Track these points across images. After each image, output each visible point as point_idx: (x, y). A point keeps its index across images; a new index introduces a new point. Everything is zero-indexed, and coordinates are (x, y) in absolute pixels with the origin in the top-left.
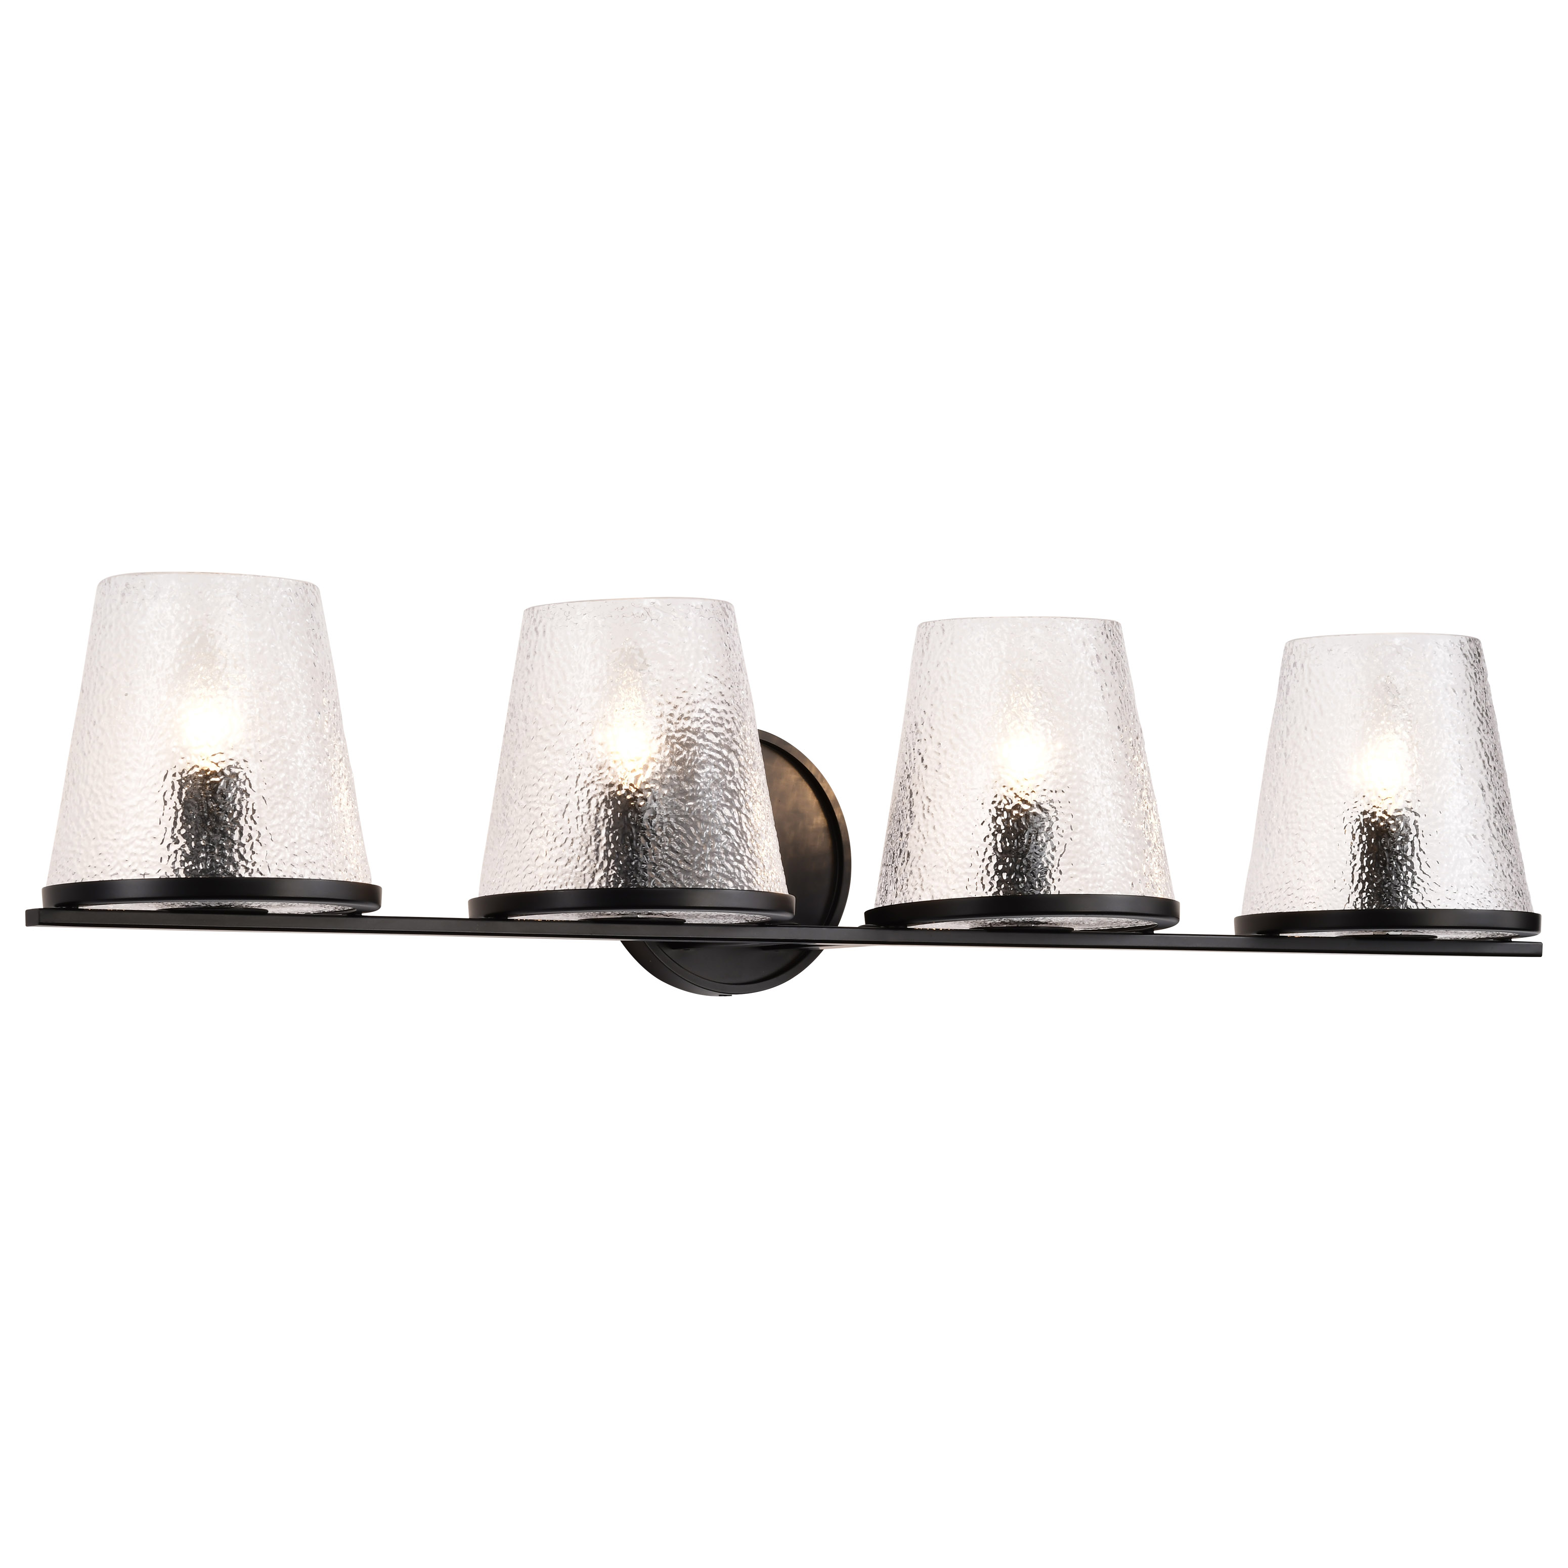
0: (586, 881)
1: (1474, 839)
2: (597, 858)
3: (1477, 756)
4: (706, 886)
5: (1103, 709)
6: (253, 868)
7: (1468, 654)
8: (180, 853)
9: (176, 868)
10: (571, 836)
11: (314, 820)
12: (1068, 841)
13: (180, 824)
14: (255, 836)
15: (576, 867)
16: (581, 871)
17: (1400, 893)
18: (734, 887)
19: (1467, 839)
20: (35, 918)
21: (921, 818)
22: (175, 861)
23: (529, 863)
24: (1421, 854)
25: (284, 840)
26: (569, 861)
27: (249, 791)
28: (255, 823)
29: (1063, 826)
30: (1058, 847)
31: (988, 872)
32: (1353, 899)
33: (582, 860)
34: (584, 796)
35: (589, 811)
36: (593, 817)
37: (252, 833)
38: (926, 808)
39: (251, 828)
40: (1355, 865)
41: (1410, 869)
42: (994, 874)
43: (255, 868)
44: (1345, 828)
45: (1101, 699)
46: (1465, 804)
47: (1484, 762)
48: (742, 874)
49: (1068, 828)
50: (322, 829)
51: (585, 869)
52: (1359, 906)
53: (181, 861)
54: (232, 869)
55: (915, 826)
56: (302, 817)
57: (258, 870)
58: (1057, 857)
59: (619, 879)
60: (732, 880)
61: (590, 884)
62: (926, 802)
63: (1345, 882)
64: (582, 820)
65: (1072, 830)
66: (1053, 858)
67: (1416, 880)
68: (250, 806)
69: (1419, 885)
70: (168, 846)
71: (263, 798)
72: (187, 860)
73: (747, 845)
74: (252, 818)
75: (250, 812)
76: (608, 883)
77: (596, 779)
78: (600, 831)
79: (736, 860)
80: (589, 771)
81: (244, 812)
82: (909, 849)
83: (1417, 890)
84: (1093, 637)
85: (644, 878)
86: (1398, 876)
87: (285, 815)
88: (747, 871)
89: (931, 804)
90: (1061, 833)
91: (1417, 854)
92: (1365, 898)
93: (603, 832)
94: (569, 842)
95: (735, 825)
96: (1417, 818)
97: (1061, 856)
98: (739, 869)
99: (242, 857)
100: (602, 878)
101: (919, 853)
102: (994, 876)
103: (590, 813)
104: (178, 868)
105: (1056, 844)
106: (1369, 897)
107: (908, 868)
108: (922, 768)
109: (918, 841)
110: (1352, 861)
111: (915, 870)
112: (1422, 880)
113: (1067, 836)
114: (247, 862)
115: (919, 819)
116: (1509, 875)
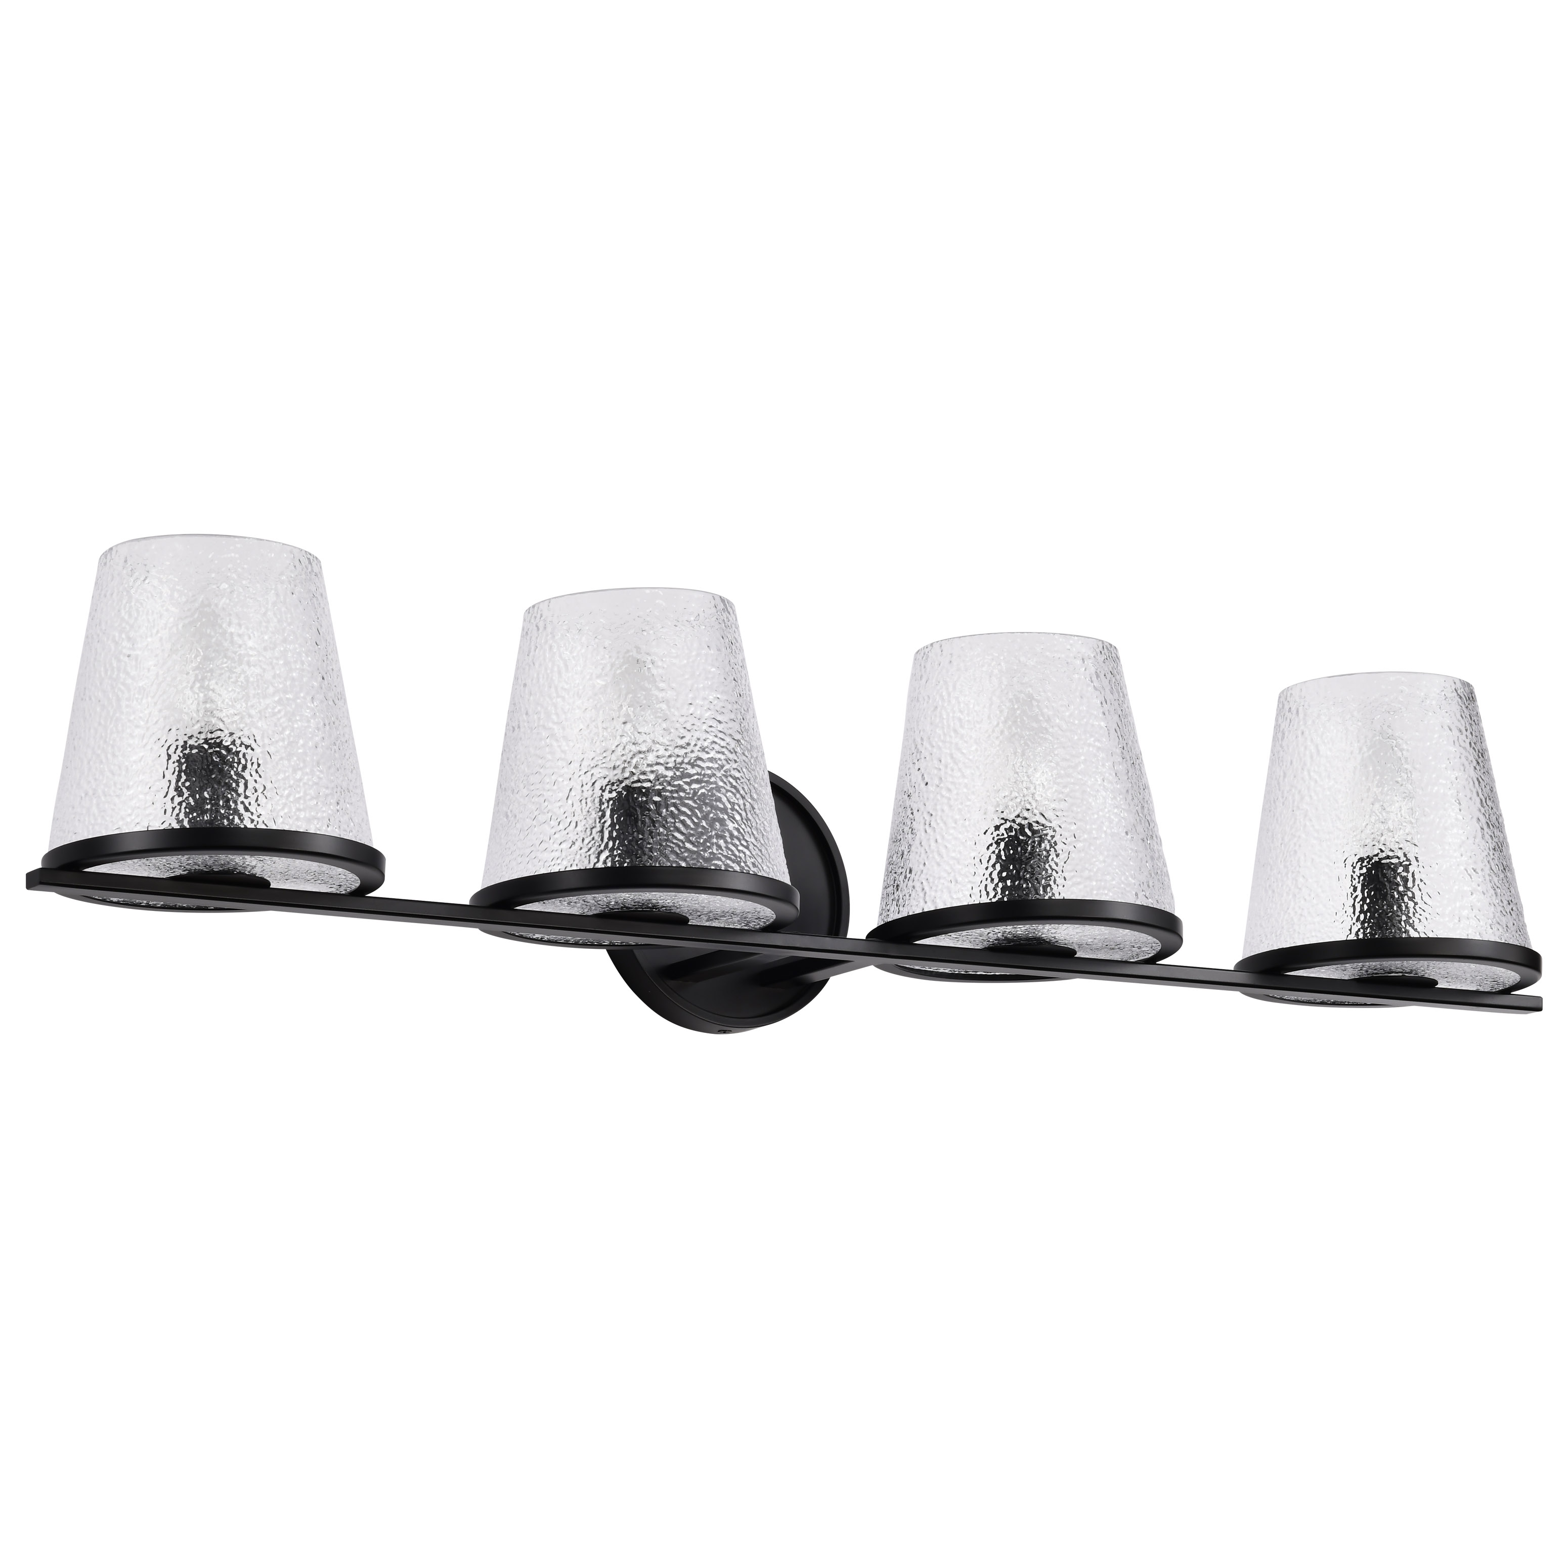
0: (591, 862)
1: (1474, 873)
2: (602, 840)
3: (1475, 794)
4: (713, 867)
5: (1103, 724)
6: (259, 819)
7: (1462, 696)
8: (184, 805)
9: (180, 819)
10: (574, 819)
11: (320, 778)
12: (1071, 848)
13: (184, 777)
14: (260, 790)
15: (581, 849)
16: (586, 852)
17: (1403, 923)
18: (740, 870)
19: (1467, 872)
20: (36, 880)
21: (923, 833)
22: (179, 813)
23: (532, 848)
24: (1422, 885)
25: (289, 796)
26: (574, 843)
27: (254, 745)
28: (260, 776)
29: (1065, 834)
30: (1062, 854)
31: (992, 880)
32: (1355, 929)
33: (586, 841)
34: (587, 779)
35: (594, 793)
36: (597, 800)
37: (257, 786)
38: (927, 823)
39: (256, 781)
40: (1357, 896)
41: (1412, 899)
42: (997, 881)
43: (260, 820)
44: (1344, 862)
45: (1101, 715)
46: (1464, 838)
47: (1481, 800)
48: (748, 858)
49: (1071, 836)
50: (327, 788)
51: (589, 850)
52: (1361, 936)
53: (186, 813)
54: (237, 820)
55: (917, 842)
56: (307, 774)
57: (263, 822)
58: (1061, 864)
59: (624, 859)
60: (739, 863)
61: (595, 864)
62: (927, 817)
63: (1347, 914)
64: (586, 803)
65: (1075, 838)
66: (1057, 864)
67: (1418, 909)
68: (255, 760)
69: (1420, 915)
70: (172, 799)
71: (269, 753)
72: (191, 812)
73: (752, 832)
74: (257, 772)
75: (255, 766)
76: (613, 862)
77: (600, 763)
78: (605, 813)
79: (742, 845)
80: (592, 755)
81: (249, 765)
82: (910, 865)
83: (1419, 919)
84: (1092, 655)
85: (651, 858)
86: (1400, 907)
87: (291, 770)
88: (752, 856)
89: (933, 818)
90: (1064, 840)
91: (1418, 885)
92: (1367, 928)
93: (608, 813)
94: (573, 824)
95: (740, 811)
96: (1416, 849)
97: (1065, 863)
98: (744, 853)
99: (247, 809)
100: (607, 858)
101: (921, 866)
102: (998, 883)
103: (594, 796)
104: (183, 819)
105: (1059, 851)
106: (1371, 928)
107: (910, 883)
108: (923, 785)
109: (920, 856)
110: (1353, 893)
111: (917, 885)
112: (1423, 910)
113: (1070, 844)
114: (252, 814)
115: (920, 834)
116: (1510, 912)
